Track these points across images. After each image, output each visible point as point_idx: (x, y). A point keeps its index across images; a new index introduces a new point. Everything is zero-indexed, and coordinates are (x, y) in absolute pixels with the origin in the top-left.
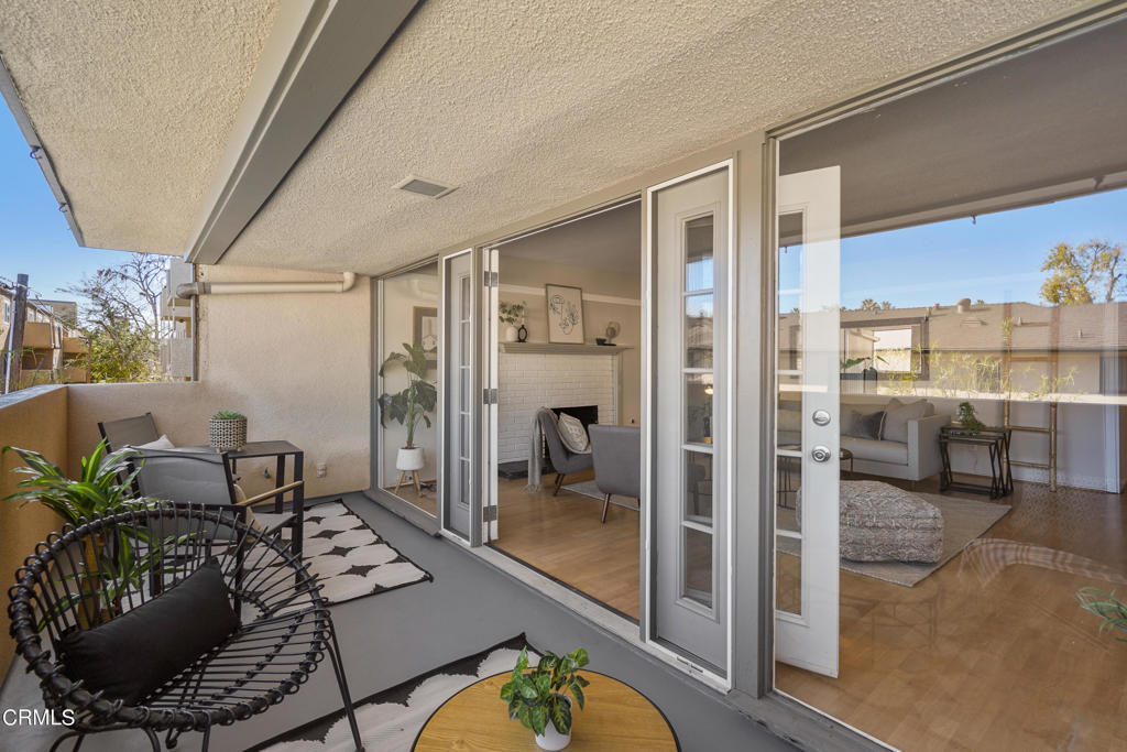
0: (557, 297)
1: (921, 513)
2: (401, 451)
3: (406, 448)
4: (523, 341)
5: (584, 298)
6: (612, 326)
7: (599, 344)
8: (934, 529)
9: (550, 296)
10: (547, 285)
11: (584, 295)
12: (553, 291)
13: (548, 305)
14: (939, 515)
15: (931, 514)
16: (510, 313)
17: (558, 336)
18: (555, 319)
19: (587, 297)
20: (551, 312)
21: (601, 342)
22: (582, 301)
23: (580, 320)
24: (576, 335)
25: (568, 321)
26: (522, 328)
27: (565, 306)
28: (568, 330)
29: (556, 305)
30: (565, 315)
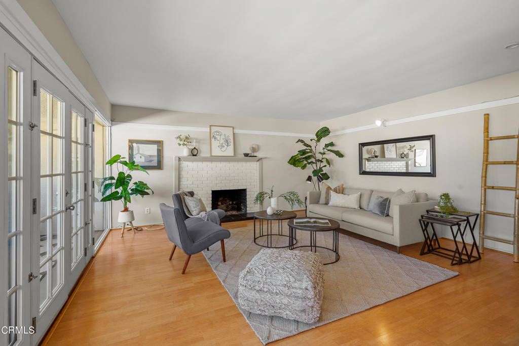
0: (217, 132)
1: (296, 285)
2: (120, 212)
3: (124, 211)
4: (196, 155)
5: (235, 132)
6: (254, 146)
7: (245, 156)
8: (305, 298)
9: (212, 132)
10: (211, 126)
11: (234, 130)
12: (214, 129)
13: (212, 137)
14: (309, 287)
15: (304, 287)
16: (184, 141)
17: (217, 152)
18: (215, 144)
19: (236, 131)
20: (213, 140)
21: (246, 155)
22: (234, 134)
23: (232, 144)
24: (229, 152)
25: (224, 144)
26: (195, 148)
27: (223, 137)
28: (223, 149)
29: (217, 136)
30: (222, 141)
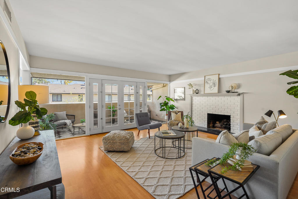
0: (209, 79)
4: (198, 93)
7: (227, 93)
9: (206, 79)
10: (205, 76)
11: (220, 76)
12: (207, 77)
13: (205, 82)
17: (208, 91)
18: (207, 86)
19: (221, 76)
20: (206, 84)
21: (228, 92)
22: (219, 78)
23: (217, 85)
24: (215, 90)
25: (212, 86)
26: (197, 89)
27: (212, 81)
28: (212, 88)
29: (208, 82)
30: (211, 84)
